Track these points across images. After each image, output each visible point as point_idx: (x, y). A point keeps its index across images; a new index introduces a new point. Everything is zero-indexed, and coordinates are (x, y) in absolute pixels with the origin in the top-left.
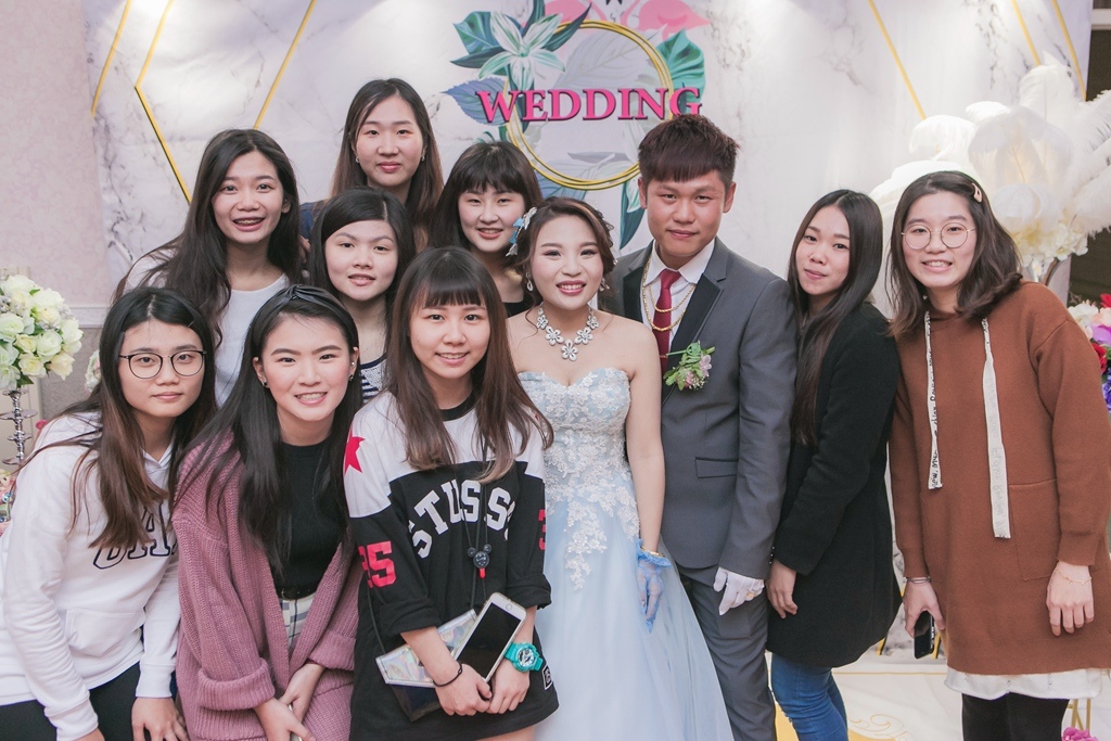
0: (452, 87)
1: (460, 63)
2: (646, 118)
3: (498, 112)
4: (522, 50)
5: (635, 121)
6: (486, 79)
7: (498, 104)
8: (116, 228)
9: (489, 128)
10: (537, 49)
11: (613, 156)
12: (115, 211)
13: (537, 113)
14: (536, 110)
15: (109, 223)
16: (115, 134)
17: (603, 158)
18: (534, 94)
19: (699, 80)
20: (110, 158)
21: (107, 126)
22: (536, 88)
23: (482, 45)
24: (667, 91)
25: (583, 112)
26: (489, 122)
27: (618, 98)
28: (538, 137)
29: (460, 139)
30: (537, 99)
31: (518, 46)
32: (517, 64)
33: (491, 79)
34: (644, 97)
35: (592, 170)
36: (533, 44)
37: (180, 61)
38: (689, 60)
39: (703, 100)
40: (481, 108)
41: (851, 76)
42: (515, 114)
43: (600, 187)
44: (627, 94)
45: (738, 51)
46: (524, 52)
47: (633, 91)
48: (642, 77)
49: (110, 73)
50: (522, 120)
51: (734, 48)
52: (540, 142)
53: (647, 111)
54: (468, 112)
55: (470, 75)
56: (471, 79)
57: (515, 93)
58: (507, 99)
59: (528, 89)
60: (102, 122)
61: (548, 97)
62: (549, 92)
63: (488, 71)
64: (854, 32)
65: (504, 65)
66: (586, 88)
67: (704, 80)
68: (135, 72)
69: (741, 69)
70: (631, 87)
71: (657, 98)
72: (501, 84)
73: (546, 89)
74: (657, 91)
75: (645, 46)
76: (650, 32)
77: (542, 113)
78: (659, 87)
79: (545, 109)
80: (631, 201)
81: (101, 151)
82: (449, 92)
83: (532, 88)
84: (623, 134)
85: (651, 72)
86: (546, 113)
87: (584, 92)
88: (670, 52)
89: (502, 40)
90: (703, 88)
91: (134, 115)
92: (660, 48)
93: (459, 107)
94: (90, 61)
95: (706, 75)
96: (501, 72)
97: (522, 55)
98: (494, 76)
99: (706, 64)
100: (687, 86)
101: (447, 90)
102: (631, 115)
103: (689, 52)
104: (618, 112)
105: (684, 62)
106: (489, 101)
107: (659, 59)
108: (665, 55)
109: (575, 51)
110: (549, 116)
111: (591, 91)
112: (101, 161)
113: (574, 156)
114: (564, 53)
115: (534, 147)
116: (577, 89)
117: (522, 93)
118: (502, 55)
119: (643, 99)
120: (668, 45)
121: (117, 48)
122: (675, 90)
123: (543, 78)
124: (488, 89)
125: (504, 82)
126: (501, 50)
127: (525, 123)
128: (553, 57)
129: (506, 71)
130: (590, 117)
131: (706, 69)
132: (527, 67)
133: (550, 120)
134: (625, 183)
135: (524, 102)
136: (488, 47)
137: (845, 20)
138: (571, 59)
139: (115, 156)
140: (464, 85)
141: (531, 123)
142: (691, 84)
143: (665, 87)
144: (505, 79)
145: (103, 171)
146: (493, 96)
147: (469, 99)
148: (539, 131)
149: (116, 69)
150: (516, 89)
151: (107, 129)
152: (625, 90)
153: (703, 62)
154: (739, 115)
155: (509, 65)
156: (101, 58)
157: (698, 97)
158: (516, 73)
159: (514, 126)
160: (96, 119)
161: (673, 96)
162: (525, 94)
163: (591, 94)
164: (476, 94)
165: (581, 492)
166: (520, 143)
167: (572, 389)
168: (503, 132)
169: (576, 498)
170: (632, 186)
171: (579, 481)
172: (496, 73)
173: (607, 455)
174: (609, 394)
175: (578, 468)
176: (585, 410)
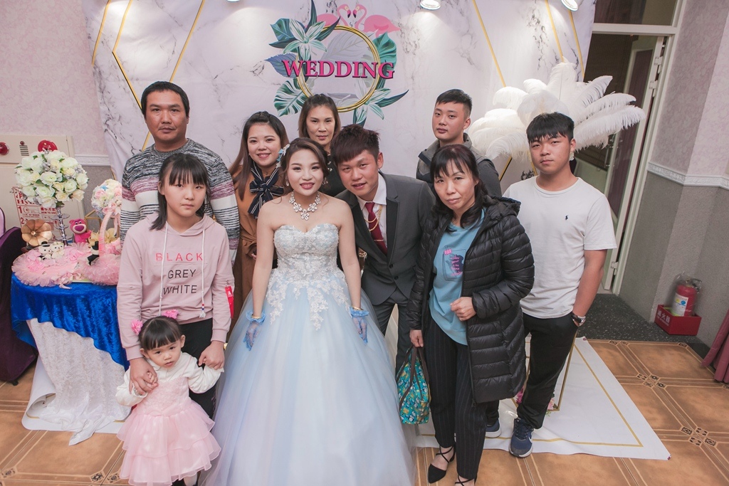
1: (274, 45)
2: (367, 77)
3: (293, 71)
4: (305, 40)
5: (361, 78)
6: (287, 54)
7: (293, 67)
9: (288, 79)
10: (313, 39)
11: (349, 96)
13: (312, 73)
14: (312, 71)
17: (345, 96)
18: (311, 62)
19: (393, 58)
22: (312, 60)
23: (285, 36)
24: (377, 64)
25: (335, 73)
26: (289, 76)
27: (353, 66)
28: (313, 85)
29: (274, 84)
30: (313, 65)
31: (303, 38)
32: (302, 46)
33: (290, 54)
34: (366, 67)
35: (339, 102)
36: (311, 36)
38: (389, 48)
39: (395, 69)
40: (284, 69)
41: (469, 60)
42: (301, 73)
44: (357, 64)
45: (414, 45)
47: (360, 63)
48: (365, 56)
50: (305, 76)
51: (412, 43)
53: (367, 74)
54: (278, 70)
55: (279, 52)
56: (279, 54)
57: (302, 62)
58: (298, 65)
59: (308, 60)
61: (318, 64)
63: (288, 50)
64: (472, 38)
65: (296, 47)
66: (337, 61)
67: (396, 59)
69: (414, 54)
70: (359, 61)
71: (372, 67)
72: (294, 57)
73: (317, 61)
74: (372, 64)
75: (367, 40)
76: (370, 33)
78: (373, 61)
79: (316, 71)
80: (358, 118)
82: (269, 60)
83: (310, 59)
84: (355, 85)
85: (370, 53)
88: (379, 44)
89: (295, 34)
90: (395, 62)
92: (374, 41)
96: (294, 51)
97: (305, 42)
100: (388, 62)
101: (267, 59)
102: (359, 75)
103: (389, 44)
104: (353, 73)
105: (386, 49)
106: (288, 65)
107: (374, 47)
108: (377, 45)
109: (332, 41)
110: (318, 74)
111: (339, 62)
113: (330, 95)
114: (326, 42)
115: (310, 90)
116: (333, 61)
117: (305, 62)
118: (295, 42)
120: (379, 40)
122: (381, 63)
123: (316, 54)
124: (288, 60)
125: (296, 56)
126: (295, 39)
128: (321, 44)
129: (297, 50)
130: (339, 75)
132: (307, 48)
133: (318, 76)
134: (355, 109)
135: (306, 66)
136: (288, 37)
137: (468, 31)
138: (329, 45)
140: (276, 57)
141: (309, 78)
142: (390, 61)
143: (376, 62)
144: (296, 54)
146: (291, 63)
147: (279, 64)
148: (313, 82)
150: (302, 60)
152: (356, 62)
153: (396, 49)
154: (413, 78)
155: (299, 47)
157: (393, 68)
158: (302, 51)
159: (301, 78)
161: (380, 66)
162: (307, 63)
163: (339, 64)
164: (282, 61)
165: (312, 283)
166: (304, 88)
167: (307, 234)
168: (295, 81)
169: (310, 286)
170: (359, 111)
171: (312, 278)
172: (292, 51)
173: (326, 265)
174: (326, 236)
175: (311, 272)
176: (314, 244)
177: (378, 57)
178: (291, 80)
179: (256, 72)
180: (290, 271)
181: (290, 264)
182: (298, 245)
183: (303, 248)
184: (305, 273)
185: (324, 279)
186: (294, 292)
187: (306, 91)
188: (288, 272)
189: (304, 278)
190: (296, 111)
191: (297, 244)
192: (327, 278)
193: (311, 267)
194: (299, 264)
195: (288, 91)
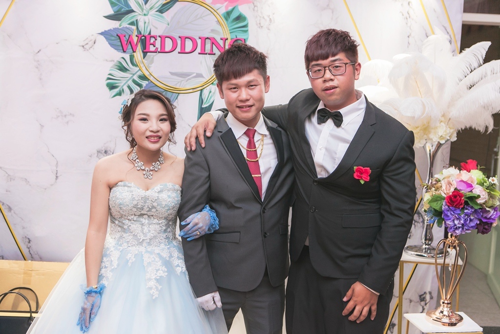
0: (103, 31)
1: (109, 17)
2: (215, 54)
5: (208, 55)
6: (123, 27)
7: (130, 42)
9: (124, 55)
10: (153, 12)
11: (195, 75)
13: (152, 48)
14: (151, 46)
17: (189, 75)
18: (151, 37)
19: (245, 34)
22: (152, 34)
23: (122, 8)
24: (227, 39)
25: (178, 49)
26: (124, 52)
27: (199, 42)
28: (152, 62)
29: (107, 60)
30: (152, 40)
31: (142, 10)
32: (141, 20)
33: (126, 28)
34: (214, 42)
35: (183, 82)
36: (151, 9)
38: (240, 22)
40: (120, 44)
42: (139, 48)
43: (187, 92)
44: (204, 40)
45: (268, 19)
46: (146, 13)
47: (208, 38)
48: (213, 31)
50: (143, 52)
51: (265, 17)
52: (153, 65)
53: (215, 50)
54: (112, 45)
55: (114, 24)
56: (114, 27)
57: (140, 36)
58: (135, 39)
59: (147, 34)
61: (159, 39)
62: (159, 37)
63: (124, 23)
64: (333, 12)
65: (134, 20)
66: (181, 35)
67: (248, 34)
69: (269, 29)
70: (206, 36)
71: (221, 43)
72: (132, 31)
73: (158, 35)
74: (221, 39)
75: (215, 13)
76: (218, 6)
77: (155, 48)
78: (223, 37)
79: (156, 46)
80: (204, 101)
82: (102, 34)
83: (150, 33)
84: (201, 63)
85: (219, 28)
86: (157, 49)
87: (180, 37)
88: (229, 18)
89: (133, 5)
90: (247, 39)
92: (223, 15)
93: (107, 43)
95: (249, 31)
96: (132, 24)
97: (145, 15)
98: (128, 26)
99: (249, 25)
100: (239, 37)
101: (100, 32)
102: (206, 52)
103: (240, 18)
104: (199, 50)
105: (237, 24)
106: (125, 39)
107: (223, 21)
108: (227, 19)
109: (175, 14)
110: (159, 50)
111: (183, 37)
113: (172, 74)
114: (169, 15)
115: (150, 68)
116: (176, 36)
117: (144, 36)
118: (133, 14)
119: (213, 43)
120: (228, 14)
122: (231, 39)
123: (157, 28)
124: (124, 33)
125: (133, 30)
126: (133, 11)
127: (145, 53)
128: (162, 17)
129: (135, 23)
130: (183, 52)
131: (250, 28)
132: (147, 21)
133: (159, 52)
134: (201, 90)
135: (145, 42)
136: (125, 9)
137: (328, 5)
138: (172, 18)
140: (110, 30)
141: (148, 54)
142: (241, 36)
143: (226, 37)
144: (134, 28)
146: (127, 37)
147: (113, 38)
148: (153, 58)
150: (141, 34)
152: (203, 38)
153: (248, 24)
155: (137, 20)
158: (141, 25)
159: (139, 55)
161: (230, 42)
162: (145, 37)
163: (183, 39)
164: (117, 35)
165: (149, 250)
166: (142, 65)
167: (148, 193)
168: (132, 58)
169: (147, 252)
170: (206, 92)
171: (149, 244)
172: (129, 24)
173: (165, 231)
174: (169, 196)
175: (148, 237)
176: (155, 204)
177: (228, 32)
178: (127, 56)
179: (86, 47)
180: (125, 235)
181: (125, 227)
182: (137, 205)
183: (142, 209)
184: (142, 237)
185: (162, 246)
186: (128, 257)
187: (144, 69)
188: (121, 237)
189: (141, 243)
190: (132, 92)
191: (135, 202)
192: (166, 245)
193: (149, 231)
194: (135, 227)
195: (122, 69)
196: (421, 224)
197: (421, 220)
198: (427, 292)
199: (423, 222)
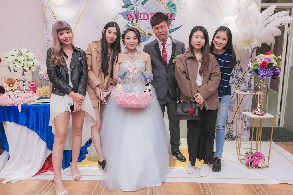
0: (121, 12)
1: (123, 7)
3: (131, 18)
4: (137, 4)
7: (131, 16)
8: (48, 43)
10: (140, 4)
12: (48, 39)
13: (140, 18)
15: (46, 42)
16: (48, 22)
19: (175, 11)
20: (47, 27)
21: (46, 20)
22: (140, 13)
23: (128, 3)
25: (150, 18)
26: (129, 20)
28: (140, 24)
30: (140, 15)
31: (136, 3)
32: (135, 7)
33: (130, 11)
35: (151, 31)
36: (139, 3)
37: (62, 6)
39: (176, 16)
40: (127, 17)
41: (209, 11)
42: (135, 19)
43: (153, 35)
45: (184, 5)
48: (163, 10)
49: (47, 9)
50: (136, 20)
51: (183, 4)
54: (124, 18)
55: (125, 10)
57: (135, 14)
58: (133, 15)
60: (45, 19)
61: (142, 15)
63: (129, 9)
64: (209, 1)
65: (133, 7)
66: (150, 13)
68: (52, 8)
69: (184, 9)
73: (142, 13)
75: (163, 3)
76: (165, 0)
81: (45, 26)
82: (121, 13)
83: (139, 13)
85: (165, 9)
89: (132, 2)
90: (176, 13)
91: (52, 18)
92: (167, 4)
94: (43, 6)
95: (177, 10)
96: (132, 9)
98: (130, 10)
99: (177, 8)
100: (173, 13)
103: (173, 5)
105: (172, 7)
106: (129, 16)
107: (166, 7)
108: (168, 6)
109: (148, 5)
110: (142, 19)
112: (45, 28)
113: (147, 28)
114: (146, 5)
115: (139, 26)
116: (149, 13)
118: (132, 5)
120: (169, 3)
121: (49, 3)
122: (170, 13)
123: (141, 11)
124: (129, 13)
126: (132, 4)
127: (137, 20)
128: (143, 6)
129: (133, 9)
131: (177, 9)
132: (138, 8)
135: (137, 16)
136: (129, 3)
139: (48, 27)
140: (124, 12)
142: (173, 12)
143: (168, 13)
144: (133, 11)
145: (45, 30)
146: (130, 14)
147: (125, 15)
148: (140, 22)
149: (48, 8)
151: (46, 21)
154: (184, 19)
156: (45, 5)
158: (135, 9)
159: (135, 21)
160: (44, 19)
162: (137, 14)
163: (152, 14)
166: (136, 25)
168: (132, 22)
172: (131, 9)
177: (168, 11)
178: (130, 22)
179: (115, 19)
187: (137, 27)
195: (129, 27)
196: (245, 83)
197: (244, 81)
198: (247, 110)
199: (245, 82)
